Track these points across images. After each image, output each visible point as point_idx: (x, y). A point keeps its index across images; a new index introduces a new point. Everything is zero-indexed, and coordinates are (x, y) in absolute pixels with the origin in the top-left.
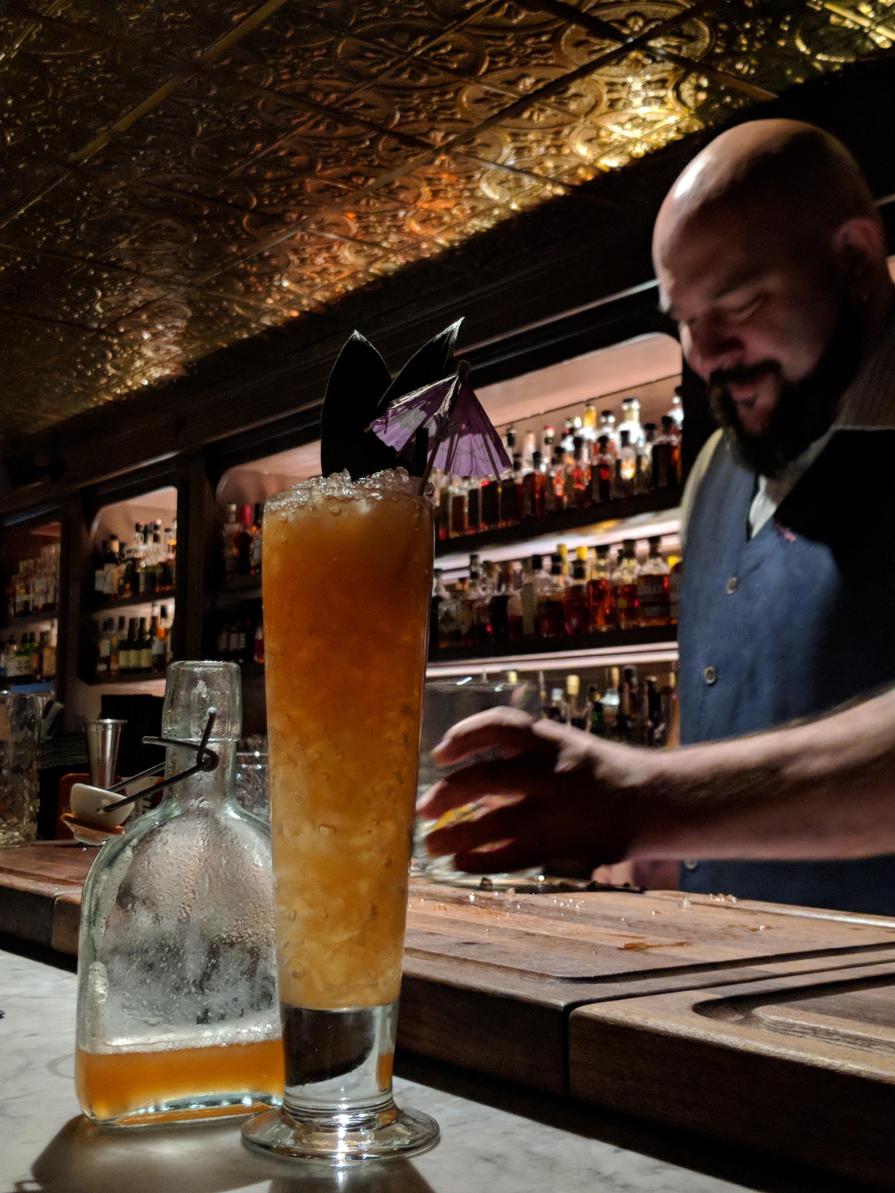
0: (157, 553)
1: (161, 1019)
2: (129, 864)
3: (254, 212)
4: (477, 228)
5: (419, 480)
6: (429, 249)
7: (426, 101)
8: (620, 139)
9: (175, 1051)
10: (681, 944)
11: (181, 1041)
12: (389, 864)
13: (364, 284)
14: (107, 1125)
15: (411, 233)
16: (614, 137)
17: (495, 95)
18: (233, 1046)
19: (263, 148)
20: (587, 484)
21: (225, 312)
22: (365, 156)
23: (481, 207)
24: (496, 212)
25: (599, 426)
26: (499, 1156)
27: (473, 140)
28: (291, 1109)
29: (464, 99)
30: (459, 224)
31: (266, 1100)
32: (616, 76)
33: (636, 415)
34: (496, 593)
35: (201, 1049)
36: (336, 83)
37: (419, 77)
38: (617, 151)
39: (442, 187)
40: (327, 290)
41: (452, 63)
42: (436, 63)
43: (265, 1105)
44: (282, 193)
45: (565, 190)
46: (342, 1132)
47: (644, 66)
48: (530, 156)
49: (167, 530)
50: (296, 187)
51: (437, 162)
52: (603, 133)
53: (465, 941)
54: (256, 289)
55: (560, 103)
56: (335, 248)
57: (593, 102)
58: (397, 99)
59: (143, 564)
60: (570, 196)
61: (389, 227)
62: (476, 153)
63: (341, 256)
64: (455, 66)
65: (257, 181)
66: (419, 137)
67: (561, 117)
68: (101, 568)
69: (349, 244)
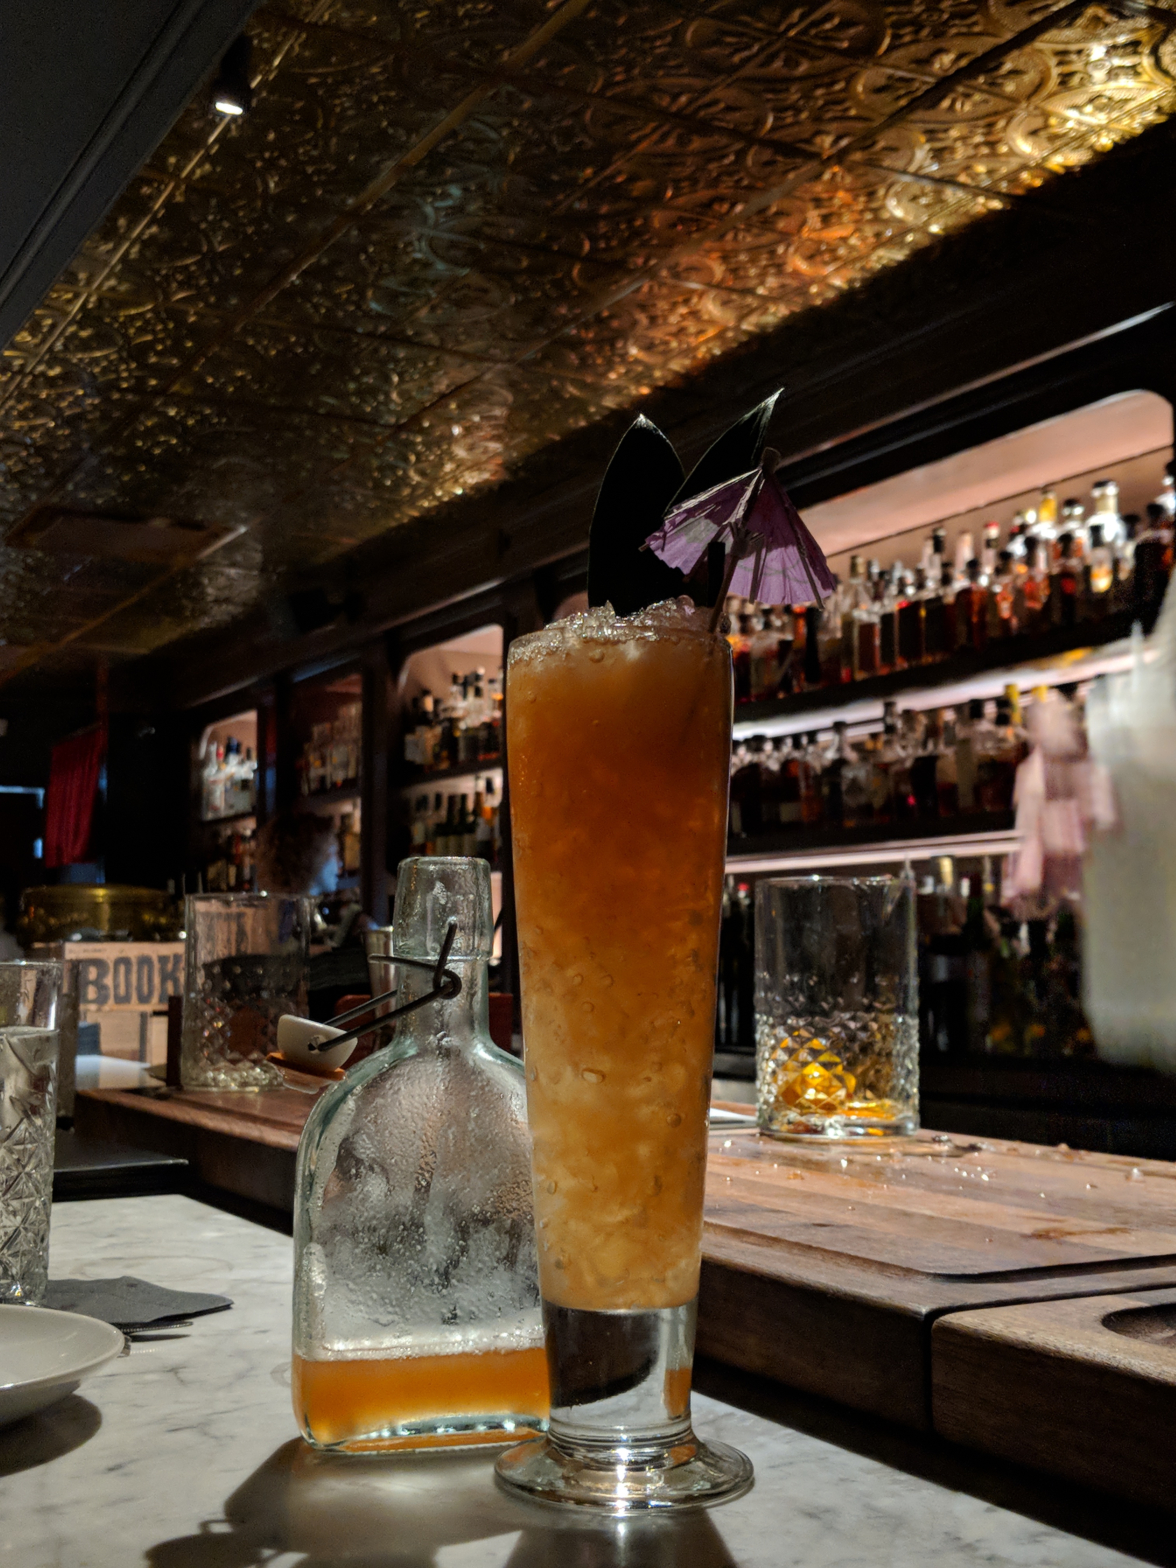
0: (479, 711)
1: (396, 1318)
2: (350, 1118)
3: (587, 260)
4: (885, 262)
5: (709, 612)
6: (818, 294)
7: (807, 96)
8: (1076, 127)
9: (414, 1359)
10: (1112, 1231)
11: (421, 1347)
12: (677, 1122)
13: (735, 345)
14: (331, 1450)
15: (796, 274)
16: (1070, 125)
17: (902, 79)
18: (491, 1355)
19: (595, 174)
20: (1044, 599)
21: (556, 394)
22: (730, 174)
23: (889, 233)
24: (910, 238)
25: (1061, 520)
26: (827, 1511)
27: (874, 144)
28: (557, 1438)
29: (860, 88)
30: (860, 258)
31: (534, 1424)
32: (1068, 43)
33: (1112, 503)
34: (920, 752)
35: (447, 1357)
36: (686, 81)
37: (798, 64)
38: (1074, 144)
39: (835, 209)
40: (686, 356)
41: (841, 40)
42: (819, 43)
43: (534, 1431)
44: (622, 231)
45: (1004, 203)
46: (621, 1471)
47: (1106, 25)
48: (953, 159)
49: (492, 681)
50: (638, 223)
51: (827, 176)
52: (1053, 121)
53: (817, 1222)
54: (594, 361)
55: (993, 84)
56: (695, 300)
57: (1037, 81)
58: (770, 96)
59: (462, 725)
60: (1011, 210)
61: (766, 267)
62: (878, 160)
63: (704, 310)
64: (845, 45)
65: (589, 219)
66: (799, 145)
67: (994, 103)
68: (412, 731)
69: (712, 294)
